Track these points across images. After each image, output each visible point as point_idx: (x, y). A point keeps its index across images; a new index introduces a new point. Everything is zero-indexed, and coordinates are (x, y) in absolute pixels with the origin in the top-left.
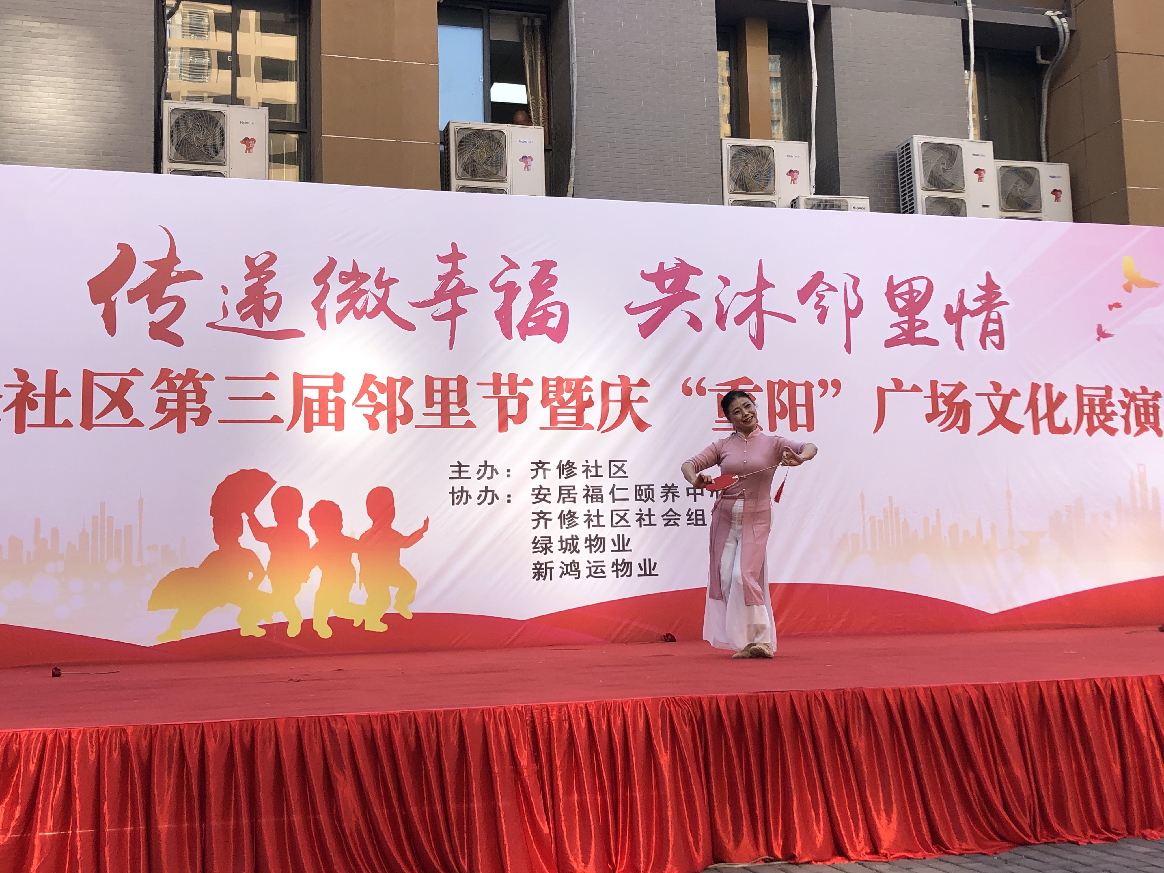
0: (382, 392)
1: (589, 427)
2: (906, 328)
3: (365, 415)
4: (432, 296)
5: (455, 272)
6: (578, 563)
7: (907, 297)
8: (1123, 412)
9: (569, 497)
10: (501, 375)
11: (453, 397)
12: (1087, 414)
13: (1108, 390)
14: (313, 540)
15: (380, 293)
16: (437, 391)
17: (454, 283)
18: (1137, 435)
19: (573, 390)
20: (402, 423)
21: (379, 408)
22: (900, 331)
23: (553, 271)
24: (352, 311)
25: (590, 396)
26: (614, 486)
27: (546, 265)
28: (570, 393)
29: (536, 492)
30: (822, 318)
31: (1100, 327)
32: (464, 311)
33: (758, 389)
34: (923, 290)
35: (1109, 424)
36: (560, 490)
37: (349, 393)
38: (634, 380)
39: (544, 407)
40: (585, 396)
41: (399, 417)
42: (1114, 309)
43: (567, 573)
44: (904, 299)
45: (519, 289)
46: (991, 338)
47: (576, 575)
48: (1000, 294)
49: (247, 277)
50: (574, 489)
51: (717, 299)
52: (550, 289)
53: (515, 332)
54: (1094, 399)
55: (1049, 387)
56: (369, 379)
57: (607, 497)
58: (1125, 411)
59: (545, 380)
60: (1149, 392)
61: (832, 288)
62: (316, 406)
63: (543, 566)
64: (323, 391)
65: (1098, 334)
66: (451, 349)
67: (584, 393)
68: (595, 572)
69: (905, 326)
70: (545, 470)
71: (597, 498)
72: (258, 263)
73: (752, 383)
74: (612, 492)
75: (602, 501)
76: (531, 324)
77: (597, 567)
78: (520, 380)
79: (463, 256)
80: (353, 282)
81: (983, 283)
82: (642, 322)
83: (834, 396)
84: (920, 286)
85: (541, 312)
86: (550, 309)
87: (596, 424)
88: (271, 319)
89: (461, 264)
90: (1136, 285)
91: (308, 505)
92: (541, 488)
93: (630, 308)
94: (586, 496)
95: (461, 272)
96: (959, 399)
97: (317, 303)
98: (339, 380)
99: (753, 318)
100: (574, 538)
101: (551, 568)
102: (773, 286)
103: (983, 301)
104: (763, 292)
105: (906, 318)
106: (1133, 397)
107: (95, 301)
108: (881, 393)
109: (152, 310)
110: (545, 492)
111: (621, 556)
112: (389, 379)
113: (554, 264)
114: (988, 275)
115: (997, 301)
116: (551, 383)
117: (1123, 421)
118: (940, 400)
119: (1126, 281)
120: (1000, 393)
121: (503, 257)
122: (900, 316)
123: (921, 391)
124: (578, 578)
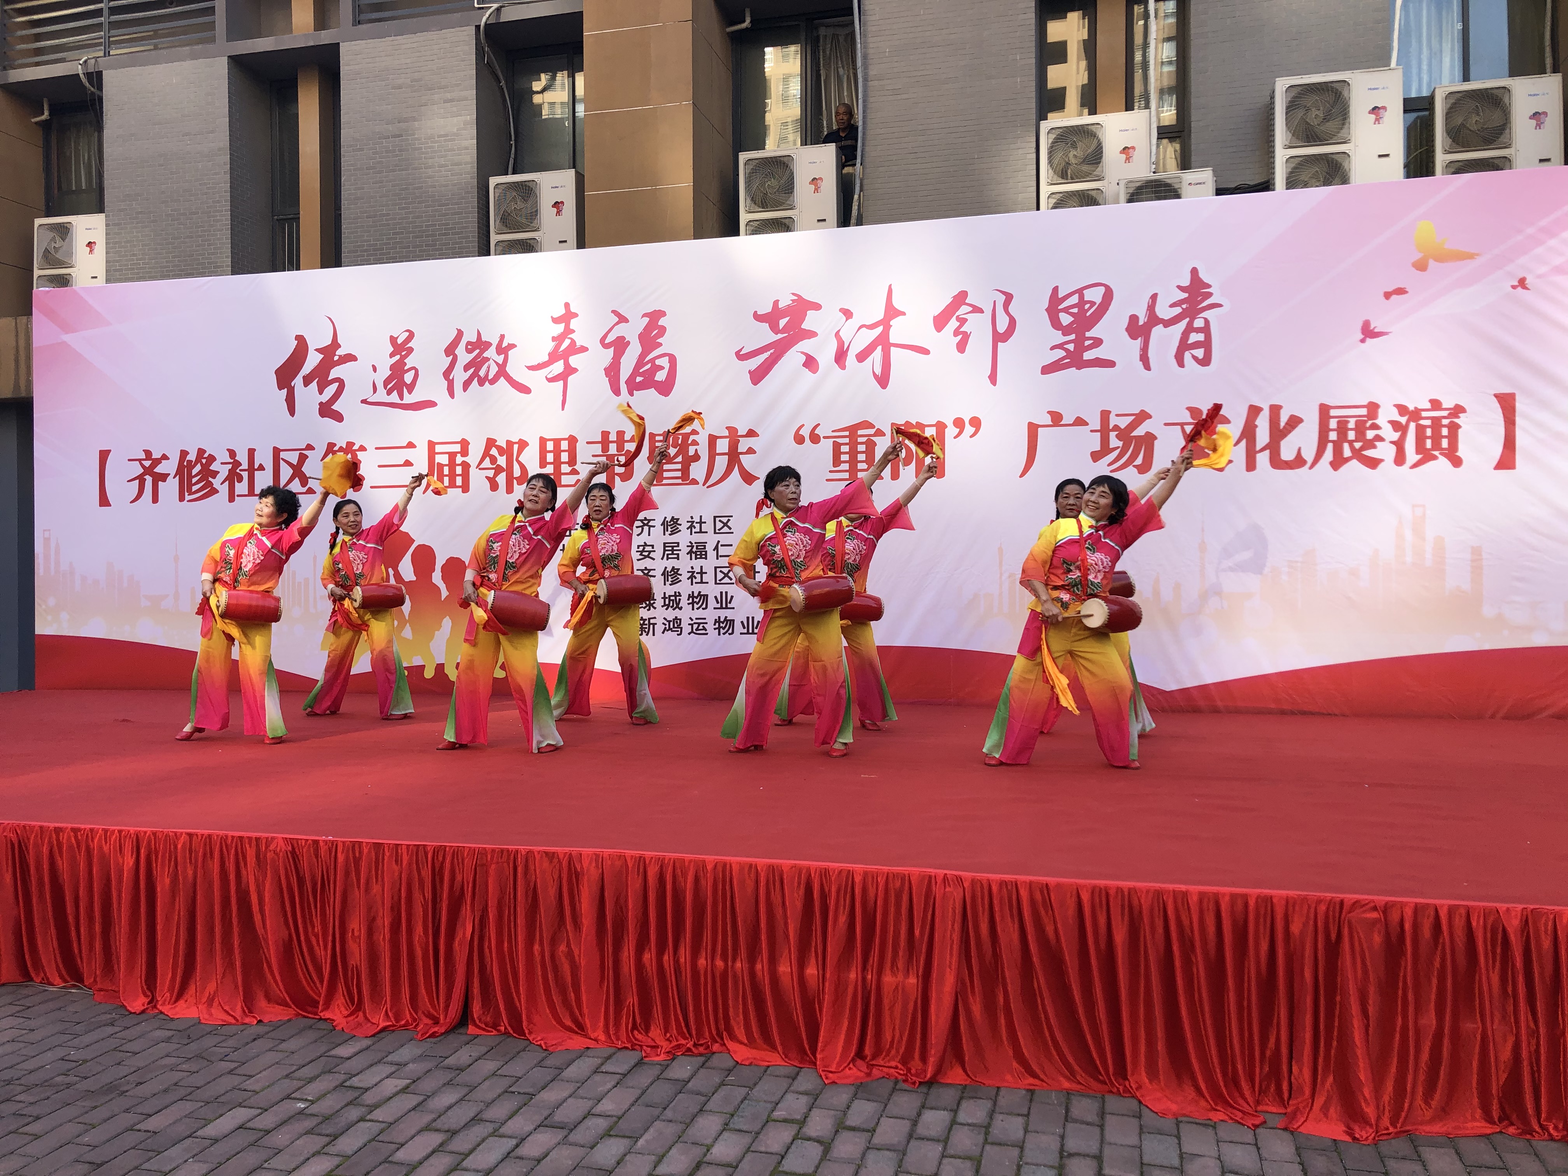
0: (501, 455)
1: (695, 482)
2: (1072, 350)
3: (487, 477)
4: (546, 358)
5: (568, 331)
6: (680, 620)
7: (1075, 310)
8: (1396, 436)
9: (673, 554)
10: (609, 433)
11: (565, 457)
12: (1332, 441)
13: (1373, 408)
14: (444, 593)
15: (500, 359)
16: (550, 452)
17: (567, 342)
21: (498, 470)
22: (1063, 353)
23: (661, 322)
24: (476, 379)
25: (696, 450)
26: (719, 542)
27: (655, 316)
30: (961, 347)
31: (1367, 324)
32: (575, 370)
33: (880, 433)
34: (1098, 300)
35: (1370, 453)
36: (665, 547)
37: (473, 458)
38: (742, 431)
40: (692, 451)
41: (516, 478)
42: (1394, 297)
44: (1072, 314)
46: (1191, 351)
47: (678, 631)
48: (1210, 295)
49: (392, 355)
50: (678, 546)
51: (837, 334)
52: (659, 340)
53: (623, 388)
54: (1348, 422)
55: (1275, 410)
56: (491, 443)
57: (711, 554)
58: (1398, 434)
60: (1444, 406)
61: (977, 310)
62: (446, 470)
64: (452, 456)
65: (1363, 333)
66: (563, 409)
67: (690, 447)
68: (697, 629)
69: (1071, 347)
70: (650, 527)
71: (701, 555)
72: (400, 341)
73: (873, 427)
74: (716, 548)
75: (706, 558)
76: (639, 379)
77: (699, 624)
80: (477, 351)
81: (1186, 282)
82: (754, 368)
83: (971, 436)
85: (649, 366)
86: (658, 362)
87: (701, 478)
88: (410, 392)
89: (574, 324)
90: (1436, 260)
91: (440, 562)
92: (646, 545)
93: (741, 353)
94: (690, 552)
95: (573, 331)
96: (1140, 431)
97: (447, 374)
98: (465, 445)
100: (677, 595)
101: (654, 624)
102: (904, 314)
103: (1184, 306)
104: (891, 323)
105: (1073, 337)
106: (1415, 415)
107: (280, 388)
108: (1033, 430)
109: (321, 392)
110: (650, 548)
111: (723, 614)
112: (507, 441)
113: (662, 314)
114: (1194, 271)
115: (1204, 304)
117: (1394, 448)
118: (1113, 435)
119: (1418, 256)
121: (613, 312)
122: (1064, 334)
123: (1087, 424)
124: (680, 634)
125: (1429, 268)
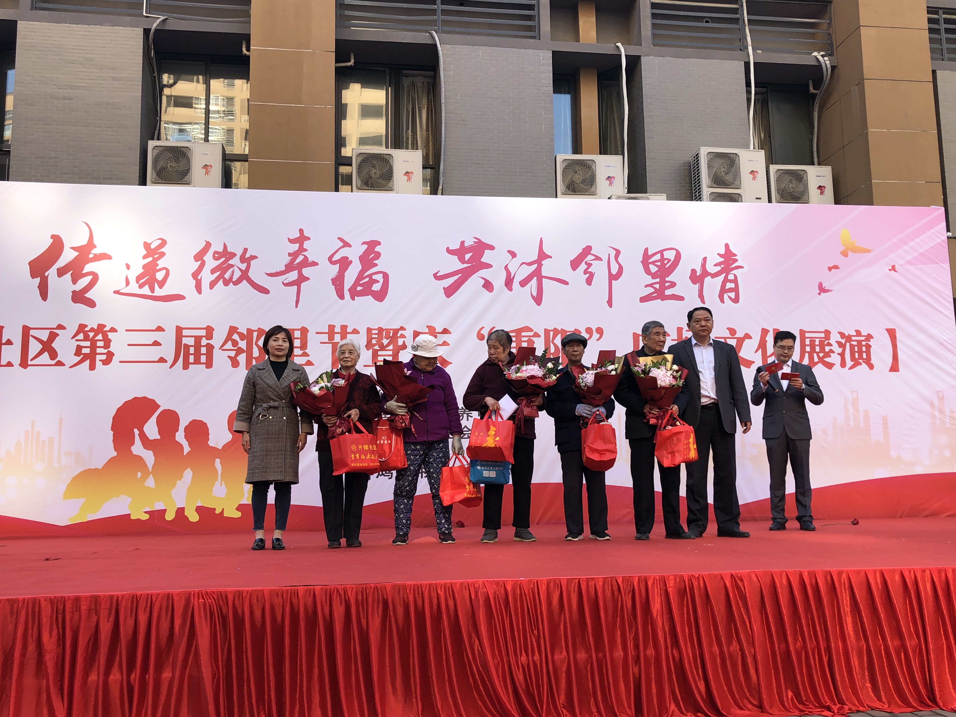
0: (242, 339)
2: (658, 288)
3: (229, 357)
4: (283, 268)
5: (302, 249)
7: (659, 264)
10: (335, 326)
12: (808, 352)
13: (827, 333)
14: (187, 449)
15: (243, 266)
17: (300, 258)
18: (851, 368)
19: (391, 337)
21: (239, 351)
22: (653, 290)
23: (377, 249)
24: (222, 280)
25: (404, 341)
27: (372, 245)
28: (388, 339)
30: (589, 281)
32: (307, 279)
33: (537, 335)
34: (672, 259)
35: (827, 360)
37: (217, 340)
38: (439, 329)
39: (368, 350)
42: (833, 270)
43: (382, 474)
44: (657, 266)
45: (351, 262)
48: (736, 260)
49: (145, 257)
51: (506, 268)
52: (375, 262)
53: (347, 294)
56: (233, 330)
59: (369, 330)
61: (598, 258)
62: (192, 350)
64: (198, 339)
65: (819, 290)
66: (296, 307)
69: (657, 286)
72: (153, 246)
76: (359, 288)
78: (349, 330)
79: (308, 239)
80: (223, 259)
81: (723, 252)
82: (446, 286)
83: (597, 340)
84: (670, 255)
85: (367, 279)
88: (161, 287)
89: (306, 245)
90: (852, 252)
91: (183, 423)
93: (438, 275)
95: (306, 250)
97: (195, 275)
98: (210, 331)
99: (534, 281)
102: (551, 257)
103: (722, 266)
104: (543, 262)
105: (658, 280)
106: (849, 338)
107: (33, 276)
109: (74, 282)
112: (248, 330)
113: (379, 243)
114: (727, 246)
116: (373, 332)
120: (735, 336)
121: (339, 238)
122: (653, 278)
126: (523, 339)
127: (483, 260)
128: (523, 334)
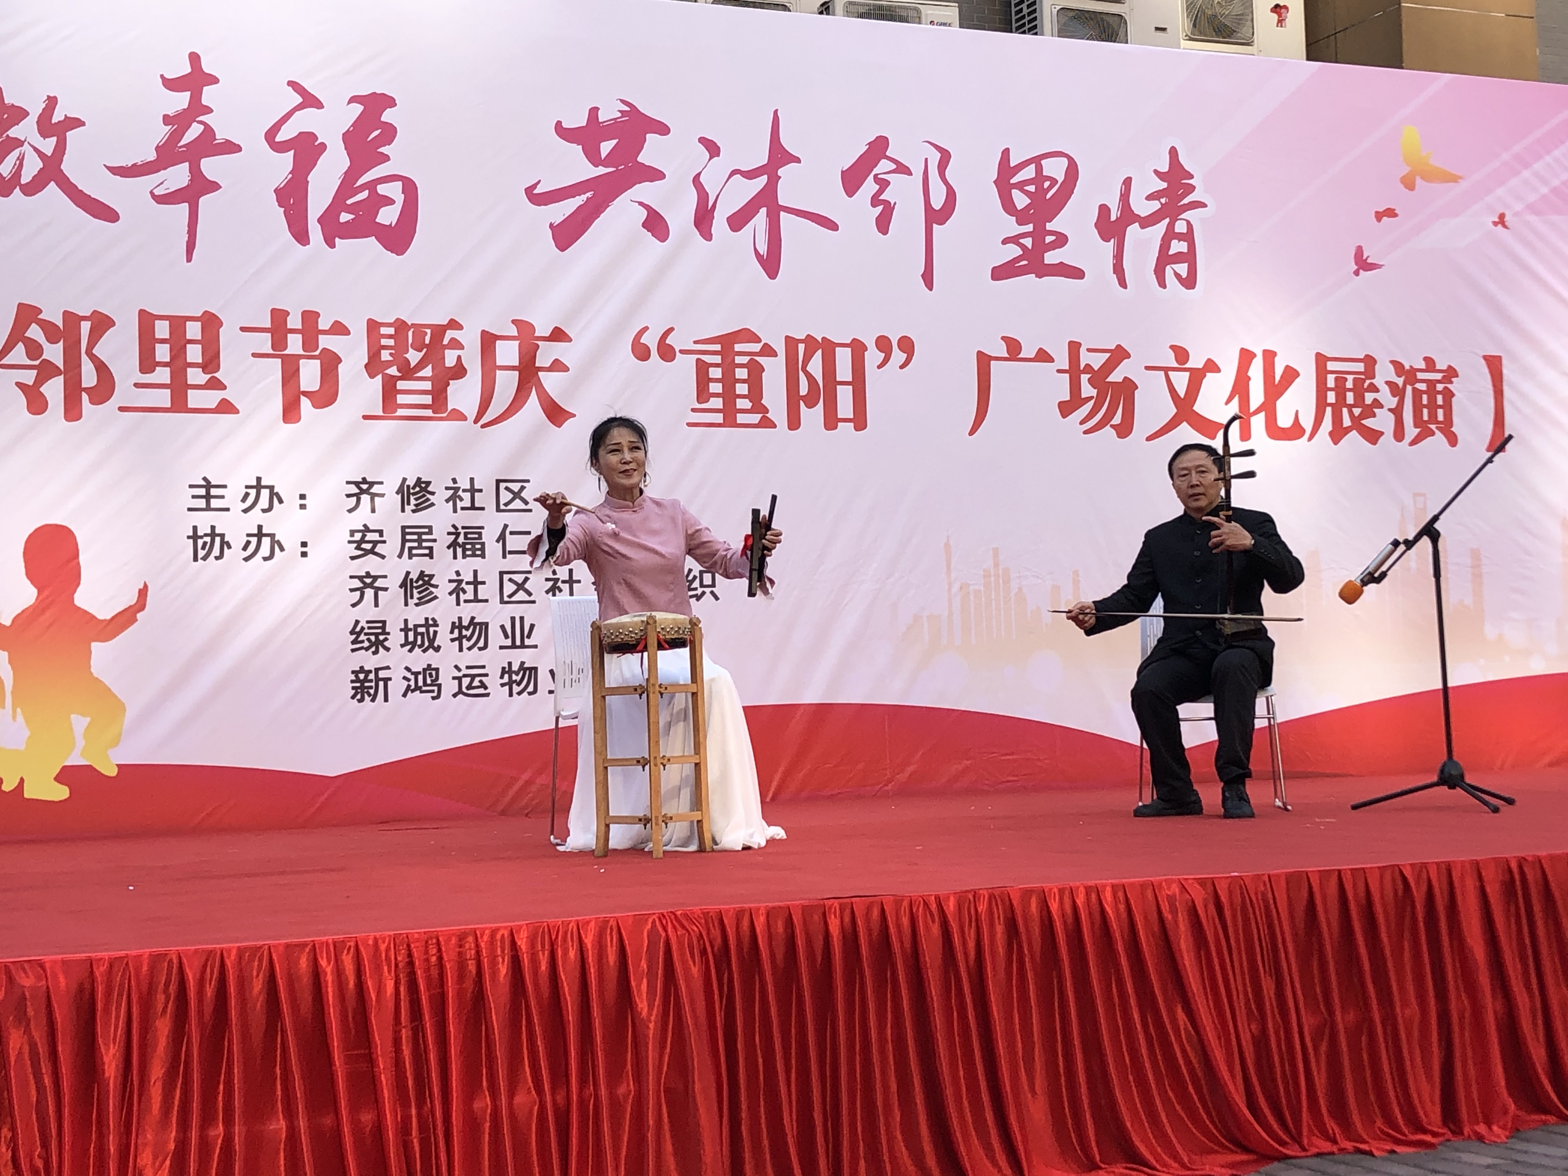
0: (52, 340)
1: (457, 415)
2: (1030, 247)
3: (18, 384)
4: (152, 156)
5: (197, 109)
6: (437, 670)
7: (1032, 188)
8: (1393, 402)
9: (420, 547)
10: (287, 313)
11: (194, 353)
12: (1330, 405)
13: (1370, 362)
15: (48, 146)
16: (163, 341)
17: (194, 131)
18: (1414, 443)
19: (427, 346)
20: (92, 402)
21: (46, 371)
22: (1019, 251)
23: (387, 116)
25: (459, 358)
26: (506, 526)
27: (375, 104)
28: (420, 351)
29: (358, 536)
30: (883, 224)
31: (1359, 251)
32: (214, 187)
33: (768, 351)
34: (1060, 178)
35: (1368, 422)
36: (404, 535)
38: (543, 329)
39: (372, 376)
40: (450, 358)
41: (85, 390)
42: (1385, 219)
43: (417, 688)
44: (1027, 193)
45: (323, 147)
46: (1173, 266)
47: (433, 691)
48: (1192, 188)
50: (430, 532)
51: (696, 180)
52: (383, 150)
53: (315, 232)
54: (1346, 379)
55: (1269, 356)
56: (27, 314)
57: (493, 548)
58: (1396, 399)
59: (373, 326)
60: (1438, 367)
61: (902, 169)
63: (372, 676)
65: (1356, 264)
66: (189, 260)
67: (447, 351)
68: (469, 687)
69: (1028, 242)
70: (373, 496)
71: (474, 550)
73: (758, 340)
74: (502, 538)
75: (483, 556)
76: (345, 217)
77: (473, 677)
78: (324, 324)
79: (214, 80)
81: (1164, 168)
82: (558, 220)
83: (902, 367)
84: (1055, 169)
85: (365, 194)
86: (382, 189)
87: (471, 411)
89: (209, 95)
90: (1423, 178)
92: (366, 529)
93: (535, 192)
94: (453, 545)
95: (208, 110)
96: (1116, 377)
99: (761, 218)
100: (431, 623)
101: (386, 680)
102: (798, 160)
103: (1163, 200)
104: (780, 172)
105: (1029, 228)
106: (1410, 375)
108: (984, 361)
110: (375, 537)
111: (517, 657)
112: (66, 314)
113: (390, 102)
114: (1173, 152)
115: (1186, 201)
116: (384, 331)
117: (1392, 417)
118: (1085, 378)
119: (1405, 170)
120: (1187, 366)
121: (291, 84)
122: (1020, 223)
123: (1050, 360)
124: (438, 697)
125: (1417, 187)
126: (739, 360)
127: (643, 158)
128: (738, 347)
